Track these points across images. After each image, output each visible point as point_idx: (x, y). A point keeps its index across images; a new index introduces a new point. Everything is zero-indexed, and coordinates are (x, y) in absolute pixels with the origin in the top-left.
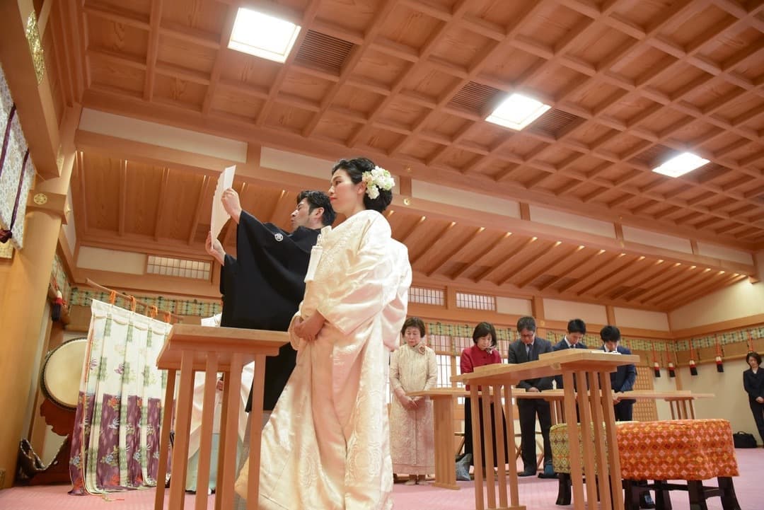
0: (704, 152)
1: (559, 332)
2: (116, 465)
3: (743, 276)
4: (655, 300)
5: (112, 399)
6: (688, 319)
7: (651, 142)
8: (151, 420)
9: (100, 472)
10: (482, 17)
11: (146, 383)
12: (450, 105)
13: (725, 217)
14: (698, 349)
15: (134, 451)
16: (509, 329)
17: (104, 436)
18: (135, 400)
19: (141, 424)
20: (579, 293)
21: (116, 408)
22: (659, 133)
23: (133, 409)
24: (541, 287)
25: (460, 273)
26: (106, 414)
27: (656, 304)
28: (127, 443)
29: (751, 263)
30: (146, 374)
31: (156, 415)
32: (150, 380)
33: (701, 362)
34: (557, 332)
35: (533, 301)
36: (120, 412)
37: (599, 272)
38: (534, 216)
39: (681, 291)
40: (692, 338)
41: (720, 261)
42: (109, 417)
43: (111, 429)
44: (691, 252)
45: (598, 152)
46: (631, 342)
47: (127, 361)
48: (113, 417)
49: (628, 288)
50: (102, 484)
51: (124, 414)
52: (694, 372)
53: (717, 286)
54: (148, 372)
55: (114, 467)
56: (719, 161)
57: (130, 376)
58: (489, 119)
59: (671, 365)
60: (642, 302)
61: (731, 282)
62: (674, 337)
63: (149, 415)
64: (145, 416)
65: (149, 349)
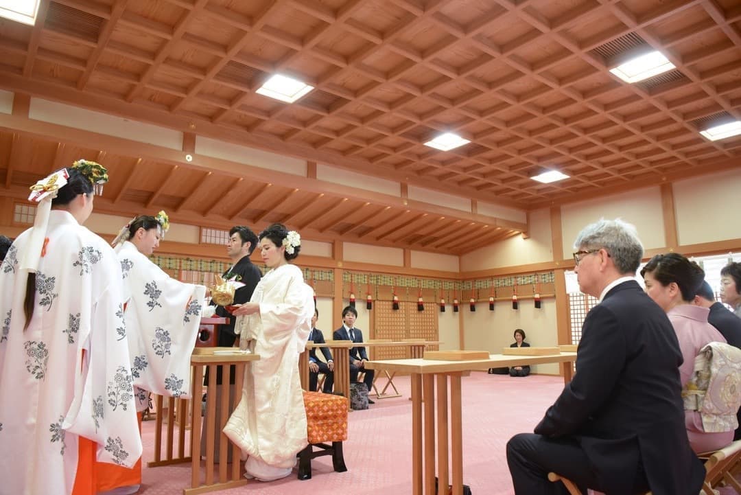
0: (465, 134)
1: (355, 272)
3: (517, 232)
4: (450, 245)
6: (475, 263)
7: (414, 123)
10: (228, 8)
12: (219, 76)
13: (499, 184)
14: (478, 290)
16: (307, 269)
20: (378, 238)
22: (421, 116)
24: (342, 232)
25: (261, 218)
27: (449, 248)
29: (524, 221)
33: (479, 300)
34: (353, 272)
35: (333, 244)
37: (390, 223)
38: (320, 176)
39: (473, 239)
40: (475, 279)
41: (495, 219)
44: (471, 211)
45: (371, 126)
46: (422, 282)
49: (422, 236)
52: (473, 309)
53: (496, 238)
56: (479, 142)
58: (260, 91)
59: (456, 302)
60: (437, 247)
61: (507, 236)
62: (462, 278)
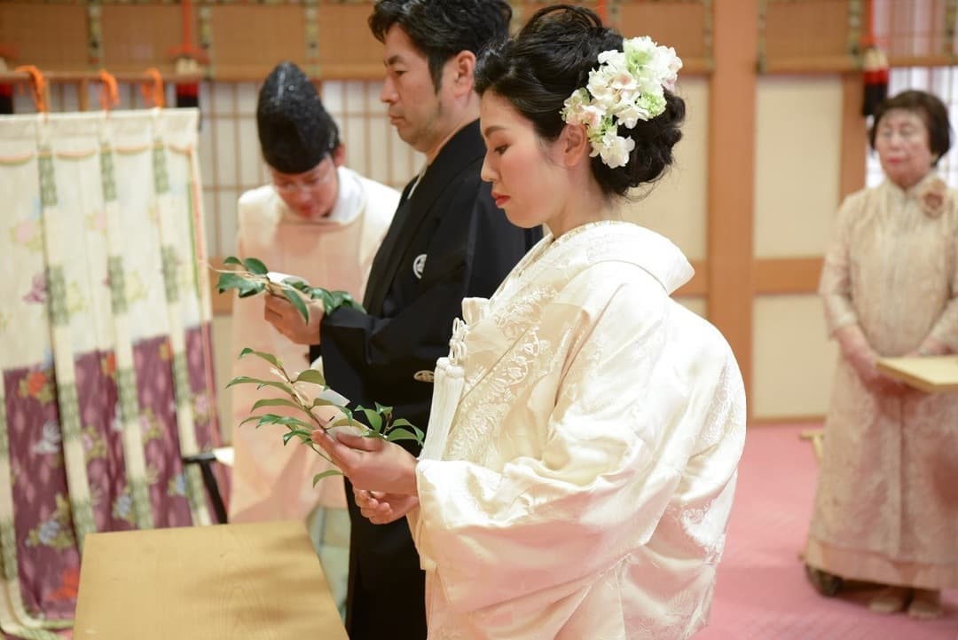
2: (68, 543)
5: (30, 376)
8: (148, 397)
9: (29, 569)
11: (118, 305)
15: (113, 494)
17: (24, 480)
18: (95, 365)
19: (124, 419)
21: (44, 396)
23: (95, 387)
26: (20, 422)
28: (91, 481)
30: (117, 280)
31: (161, 382)
32: (130, 290)
36: (57, 404)
42: (29, 425)
43: (41, 458)
47: (54, 261)
48: (42, 421)
50: (38, 600)
51: (70, 408)
54: (121, 272)
55: (64, 551)
57: (71, 300)
63: (141, 386)
64: (129, 392)
65: (113, 207)
